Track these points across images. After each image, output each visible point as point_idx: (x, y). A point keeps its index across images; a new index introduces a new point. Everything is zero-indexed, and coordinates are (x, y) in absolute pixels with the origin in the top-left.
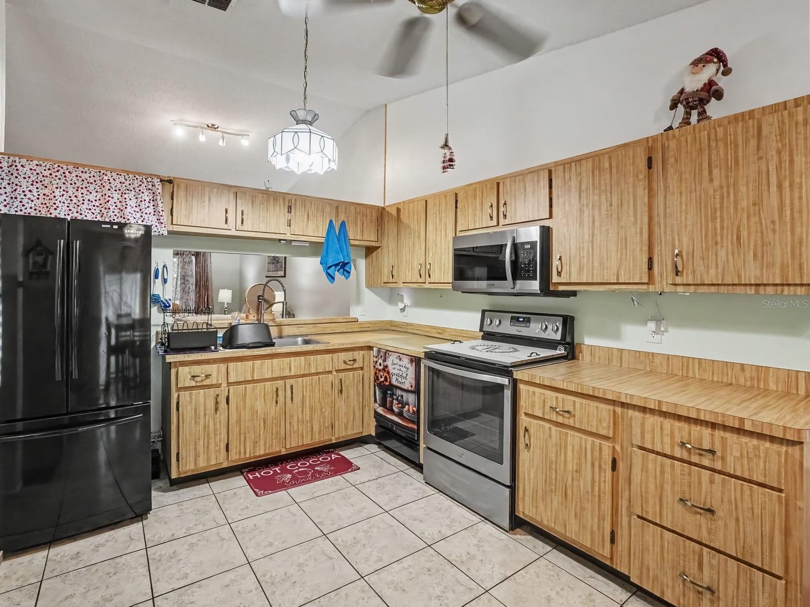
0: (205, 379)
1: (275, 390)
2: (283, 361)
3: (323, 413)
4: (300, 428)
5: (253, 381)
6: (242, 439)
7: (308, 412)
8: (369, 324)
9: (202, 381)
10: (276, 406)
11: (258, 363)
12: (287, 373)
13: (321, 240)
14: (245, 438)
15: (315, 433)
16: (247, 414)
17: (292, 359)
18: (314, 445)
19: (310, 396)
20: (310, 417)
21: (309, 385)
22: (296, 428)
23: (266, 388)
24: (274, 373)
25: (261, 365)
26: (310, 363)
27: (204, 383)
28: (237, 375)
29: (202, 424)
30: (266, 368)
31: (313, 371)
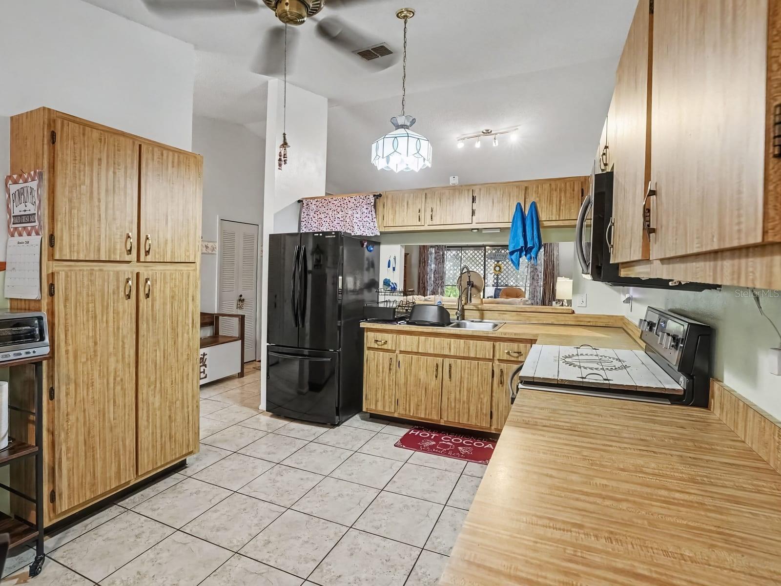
0: (384, 344)
1: (435, 365)
2: (444, 340)
3: (481, 399)
4: (457, 406)
5: (417, 353)
6: (408, 399)
7: (465, 393)
8: (591, 317)
9: (382, 345)
10: (436, 379)
11: (422, 338)
12: (446, 352)
13: (507, 225)
14: (410, 399)
15: (472, 416)
16: (412, 380)
17: (452, 340)
18: (471, 427)
19: (468, 378)
20: (467, 398)
21: (468, 368)
22: (453, 405)
23: (428, 362)
24: (435, 350)
25: (425, 341)
26: (469, 347)
27: (383, 347)
28: (406, 346)
29: (381, 378)
30: (430, 345)
31: (472, 355)
